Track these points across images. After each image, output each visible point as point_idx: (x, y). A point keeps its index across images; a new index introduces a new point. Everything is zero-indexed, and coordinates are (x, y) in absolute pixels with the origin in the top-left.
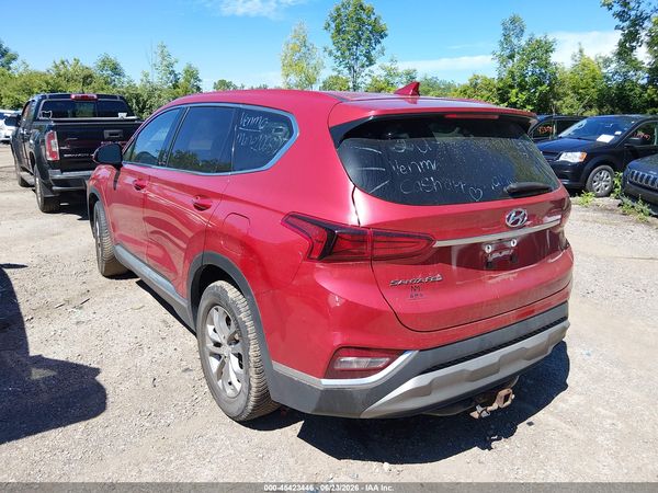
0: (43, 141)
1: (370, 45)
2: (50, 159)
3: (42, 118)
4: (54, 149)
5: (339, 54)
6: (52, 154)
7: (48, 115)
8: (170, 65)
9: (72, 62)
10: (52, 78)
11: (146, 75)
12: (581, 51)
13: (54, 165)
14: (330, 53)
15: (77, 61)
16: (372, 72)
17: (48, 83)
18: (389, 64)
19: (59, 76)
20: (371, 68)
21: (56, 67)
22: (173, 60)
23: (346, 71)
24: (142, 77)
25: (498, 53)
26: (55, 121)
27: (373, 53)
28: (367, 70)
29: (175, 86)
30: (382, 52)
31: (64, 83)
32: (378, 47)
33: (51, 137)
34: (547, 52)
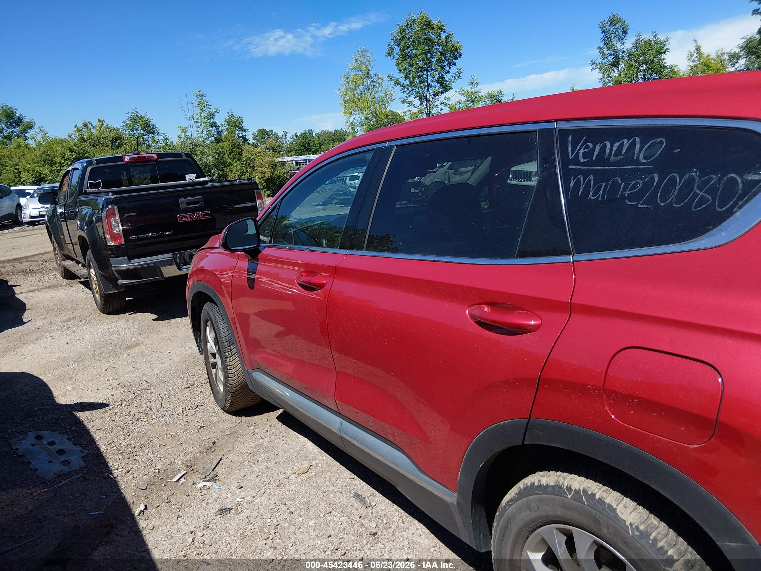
0: (100, 220)
1: (443, 67)
2: (111, 244)
3: (90, 190)
4: (116, 231)
5: (407, 82)
6: (114, 237)
7: (97, 186)
8: (210, 116)
9: (95, 123)
10: (75, 145)
11: (184, 131)
12: (698, 49)
13: (117, 251)
14: (398, 82)
15: (102, 122)
16: (448, 99)
17: (71, 150)
18: (469, 88)
19: (83, 140)
20: (447, 94)
21: (79, 131)
22: (212, 110)
23: (417, 102)
24: (179, 133)
25: (599, 61)
26: (114, 193)
27: (447, 77)
28: (442, 98)
29: (219, 140)
30: (458, 75)
31: (90, 149)
32: (453, 70)
33: (111, 214)
34: (660, 53)
